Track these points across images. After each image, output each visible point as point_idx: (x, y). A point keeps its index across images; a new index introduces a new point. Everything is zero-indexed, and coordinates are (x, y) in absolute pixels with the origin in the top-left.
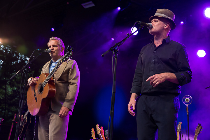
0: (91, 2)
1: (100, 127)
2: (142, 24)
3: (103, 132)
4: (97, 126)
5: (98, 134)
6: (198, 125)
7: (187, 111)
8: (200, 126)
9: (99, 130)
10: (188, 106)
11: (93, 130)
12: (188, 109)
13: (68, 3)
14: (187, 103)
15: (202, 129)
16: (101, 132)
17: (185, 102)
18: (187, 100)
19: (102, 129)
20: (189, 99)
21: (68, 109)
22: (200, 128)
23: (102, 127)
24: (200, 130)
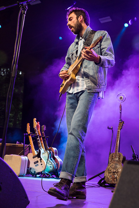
1: (37, 121)
3: (39, 127)
4: (35, 119)
5: (34, 127)
7: (120, 109)
9: (36, 124)
11: (28, 125)
16: (37, 126)
19: (38, 124)
22: (122, 123)
24: (122, 126)
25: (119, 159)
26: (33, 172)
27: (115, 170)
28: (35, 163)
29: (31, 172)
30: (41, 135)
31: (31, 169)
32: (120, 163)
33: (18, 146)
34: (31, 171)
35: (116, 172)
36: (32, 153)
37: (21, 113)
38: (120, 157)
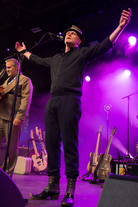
0: (38, 28)
1: (38, 129)
2: (52, 36)
3: (41, 133)
4: (37, 128)
5: (37, 134)
6: (114, 128)
7: (108, 117)
8: (115, 128)
9: (37, 131)
10: (109, 112)
11: (32, 131)
12: (108, 115)
13: (21, 28)
14: (107, 110)
15: (117, 131)
16: (39, 133)
17: (107, 109)
18: (108, 108)
19: (40, 131)
20: (109, 107)
21: (20, 120)
22: (115, 130)
23: (40, 129)
24: (115, 132)
25: (108, 159)
26: (36, 171)
27: (103, 169)
28: (38, 163)
29: (35, 171)
30: (42, 140)
31: (35, 167)
32: (108, 163)
33: (24, 149)
34: (35, 169)
35: (104, 170)
36: (35, 154)
37: (28, 120)
38: (109, 158)
